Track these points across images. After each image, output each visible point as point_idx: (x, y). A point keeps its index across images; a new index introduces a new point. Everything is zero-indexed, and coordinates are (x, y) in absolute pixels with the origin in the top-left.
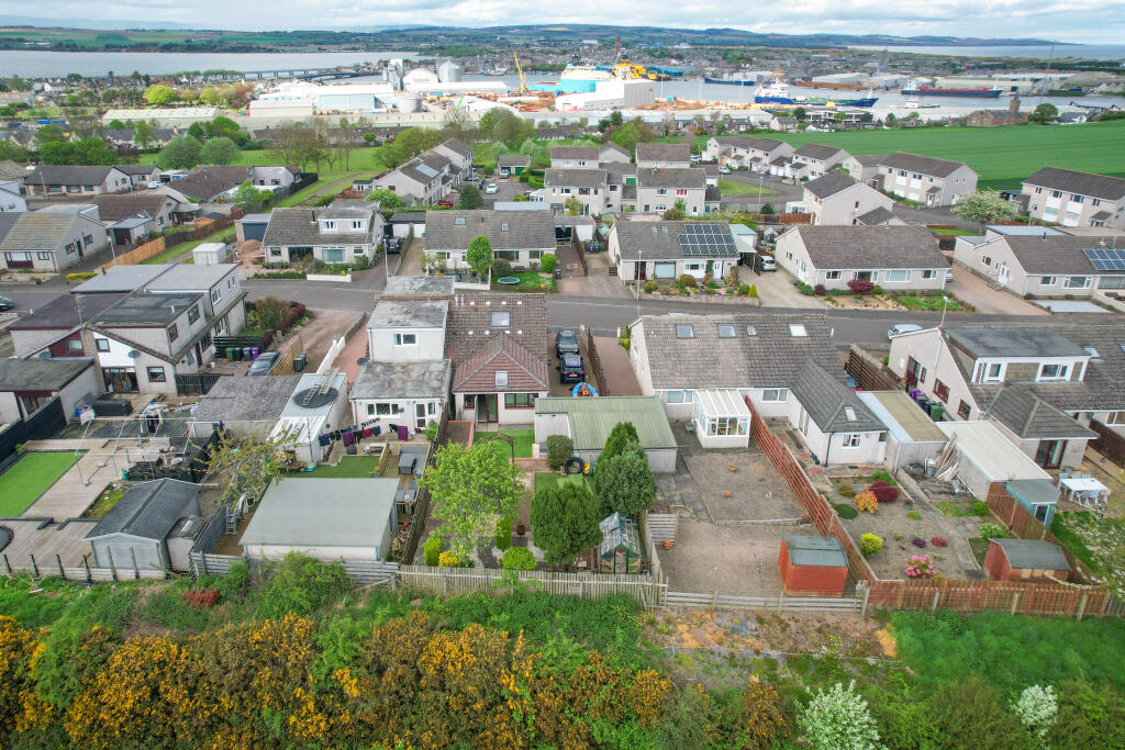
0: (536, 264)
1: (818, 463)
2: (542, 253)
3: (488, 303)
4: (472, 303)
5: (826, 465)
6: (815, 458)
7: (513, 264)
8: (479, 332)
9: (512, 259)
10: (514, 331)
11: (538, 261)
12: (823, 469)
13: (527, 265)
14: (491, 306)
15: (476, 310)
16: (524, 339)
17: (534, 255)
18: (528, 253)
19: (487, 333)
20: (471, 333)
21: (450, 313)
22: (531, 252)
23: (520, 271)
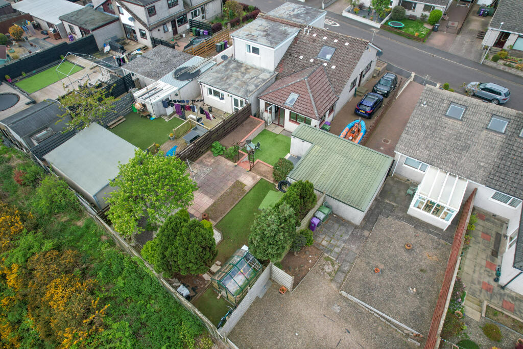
0: (426, 16)
1: (496, 280)
2: (434, 7)
3: (325, 38)
4: (315, 35)
5: (503, 288)
6: (498, 275)
7: (409, 13)
8: (307, 59)
9: (410, 9)
10: (330, 65)
11: (428, 14)
12: (496, 289)
13: (419, 16)
14: (326, 41)
15: (314, 41)
16: (334, 73)
17: (427, 8)
18: (423, 6)
19: (312, 60)
20: (301, 57)
21: (296, 39)
22: (425, 5)
23: (413, 19)
